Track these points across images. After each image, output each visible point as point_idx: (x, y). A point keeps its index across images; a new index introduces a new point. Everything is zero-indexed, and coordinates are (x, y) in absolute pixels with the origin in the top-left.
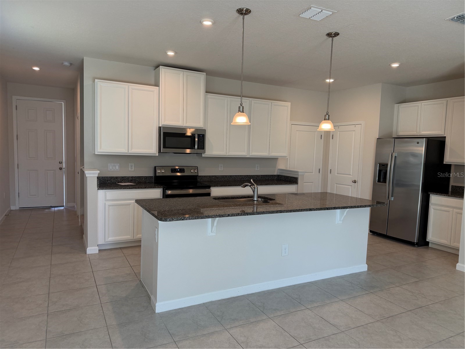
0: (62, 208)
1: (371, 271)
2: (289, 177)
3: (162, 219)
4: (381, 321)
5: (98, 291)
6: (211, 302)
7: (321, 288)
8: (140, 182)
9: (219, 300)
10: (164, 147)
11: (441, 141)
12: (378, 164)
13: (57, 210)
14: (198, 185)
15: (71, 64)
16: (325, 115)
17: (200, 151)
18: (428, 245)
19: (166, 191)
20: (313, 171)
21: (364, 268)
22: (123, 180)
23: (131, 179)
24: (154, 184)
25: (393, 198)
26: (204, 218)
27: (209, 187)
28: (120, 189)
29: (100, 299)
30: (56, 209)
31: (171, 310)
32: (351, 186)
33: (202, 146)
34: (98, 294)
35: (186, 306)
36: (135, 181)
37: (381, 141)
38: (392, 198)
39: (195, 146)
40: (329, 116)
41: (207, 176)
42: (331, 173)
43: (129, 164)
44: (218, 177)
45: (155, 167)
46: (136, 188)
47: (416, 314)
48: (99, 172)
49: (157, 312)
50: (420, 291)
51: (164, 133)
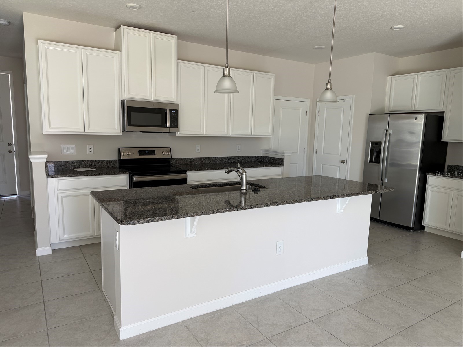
0: (15, 197)
1: (372, 264)
2: (273, 158)
3: (122, 222)
4: (400, 334)
5: (45, 310)
6: (193, 319)
7: (322, 290)
8: (102, 167)
9: (202, 316)
10: (129, 125)
11: (439, 116)
12: (370, 143)
13: (8, 200)
14: (171, 169)
15: (9, 23)
16: (327, 83)
17: (173, 130)
18: (424, 230)
19: (133, 177)
20: (298, 151)
21: (364, 261)
22: (80, 165)
23: (90, 163)
24: (118, 170)
25: (387, 179)
26: (182, 218)
27: (185, 172)
28: (76, 176)
29: (46, 322)
30: (7, 198)
31: (140, 335)
32: (340, 166)
33: (175, 123)
34: (45, 314)
35: (161, 327)
36: (96, 166)
37: (373, 117)
38: (385, 180)
39: (166, 124)
40: (332, 84)
41: (182, 159)
42: (316, 153)
43: (88, 145)
44: (194, 160)
45: (119, 149)
46: (95, 175)
47: (438, 321)
48: (47, 156)
49: (121, 338)
50: (432, 289)
51: (128, 107)
